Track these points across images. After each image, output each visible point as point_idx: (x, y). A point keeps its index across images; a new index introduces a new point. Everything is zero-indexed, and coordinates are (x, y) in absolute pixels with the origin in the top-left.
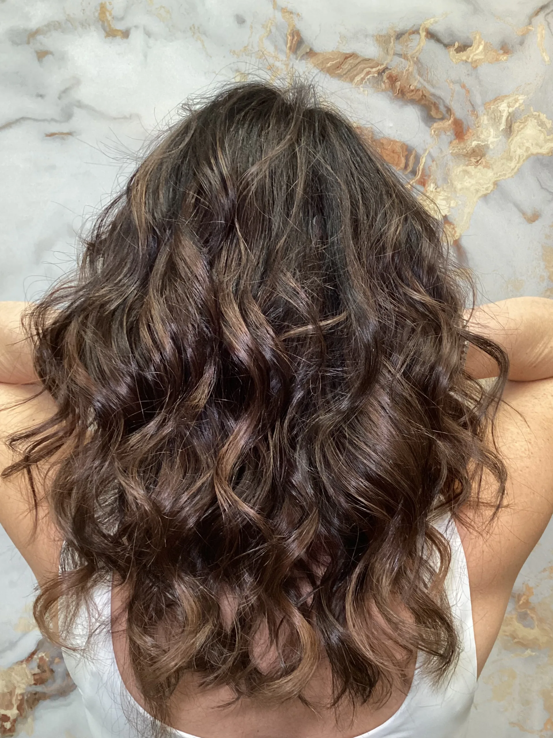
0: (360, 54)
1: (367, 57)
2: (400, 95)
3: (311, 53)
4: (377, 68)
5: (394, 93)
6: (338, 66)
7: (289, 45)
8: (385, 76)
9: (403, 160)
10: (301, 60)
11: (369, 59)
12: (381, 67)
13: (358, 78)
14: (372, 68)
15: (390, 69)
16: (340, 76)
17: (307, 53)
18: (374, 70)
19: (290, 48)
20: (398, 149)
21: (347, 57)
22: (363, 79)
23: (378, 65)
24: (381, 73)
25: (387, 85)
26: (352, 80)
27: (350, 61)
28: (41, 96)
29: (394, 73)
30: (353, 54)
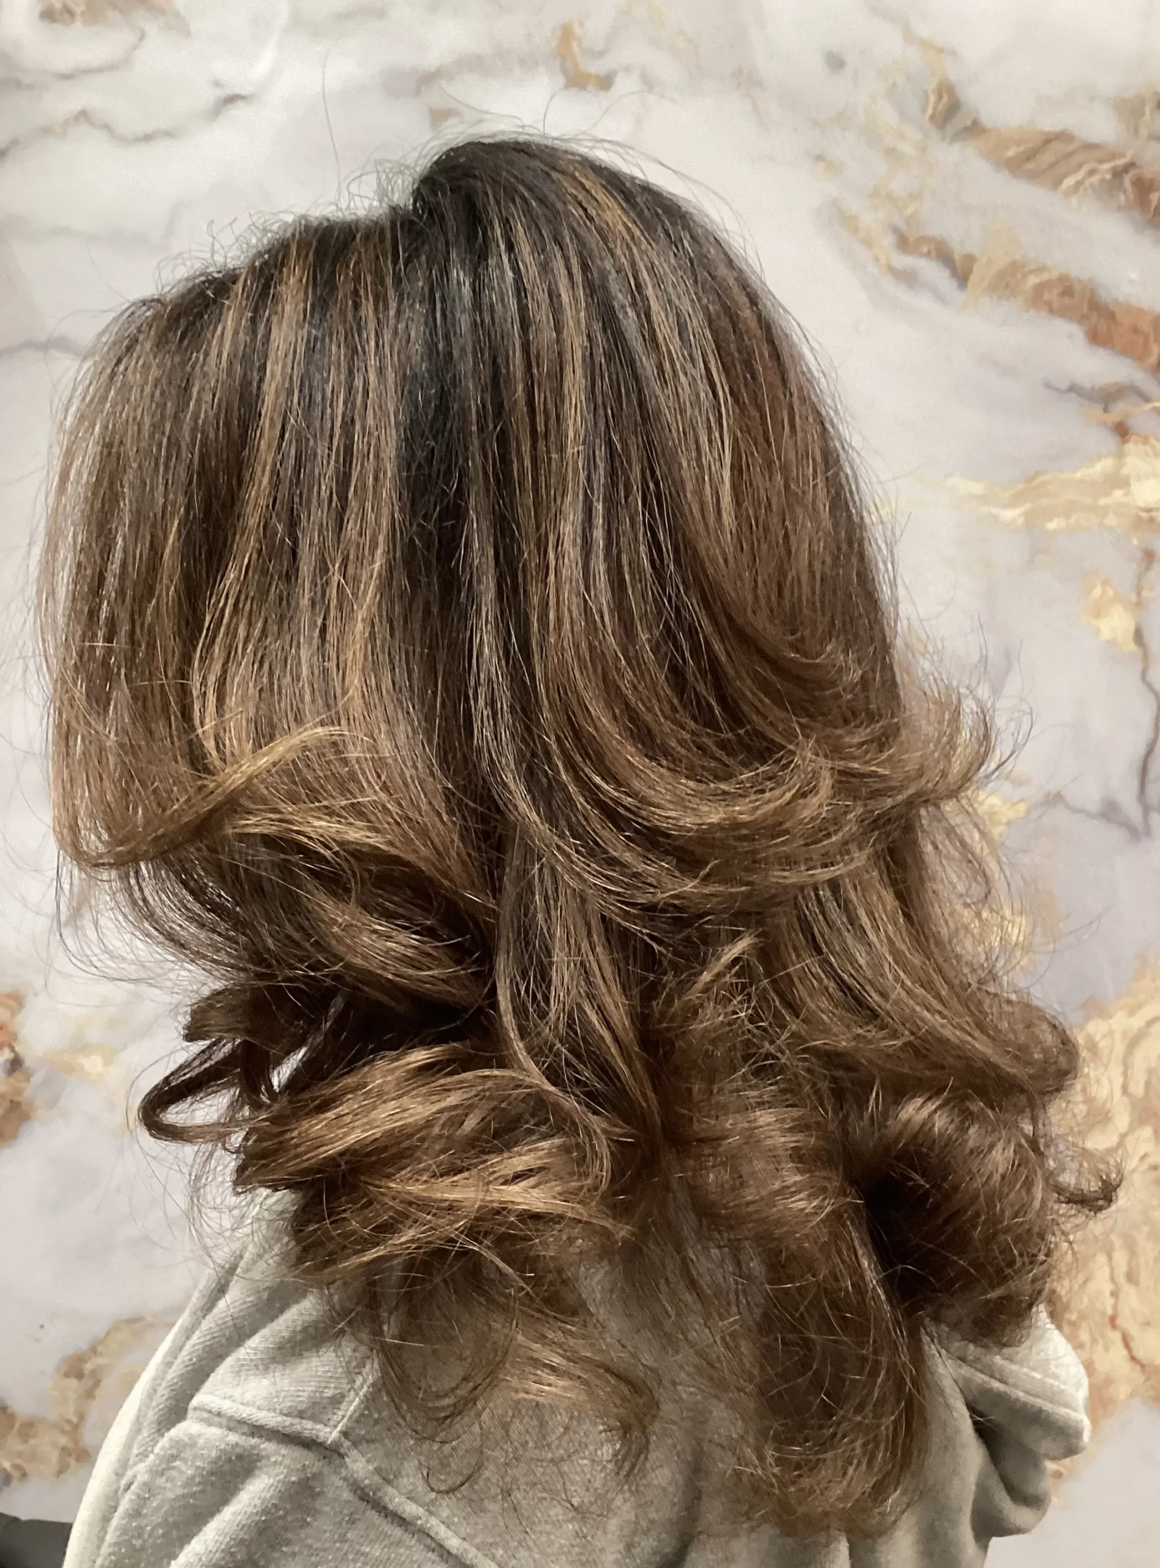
0: (1077, 133)
1: (1091, 140)
2: (1157, 218)
3: (974, 129)
4: (1114, 163)
5: (1144, 214)
6: (1030, 155)
7: (930, 111)
8: (1127, 180)
10: (951, 142)
11: (1098, 145)
12: (1120, 162)
13: (1069, 182)
14: (1101, 161)
15: (1140, 167)
16: (1034, 177)
17: (966, 129)
18: (1106, 166)
19: (932, 118)
20: (1146, 326)
21: (1049, 140)
22: (1079, 183)
23: (1113, 156)
24: (1118, 174)
25: (1131, 196)
27: (1057, 147)
29: (1148, 174)
30: (1064, 134)
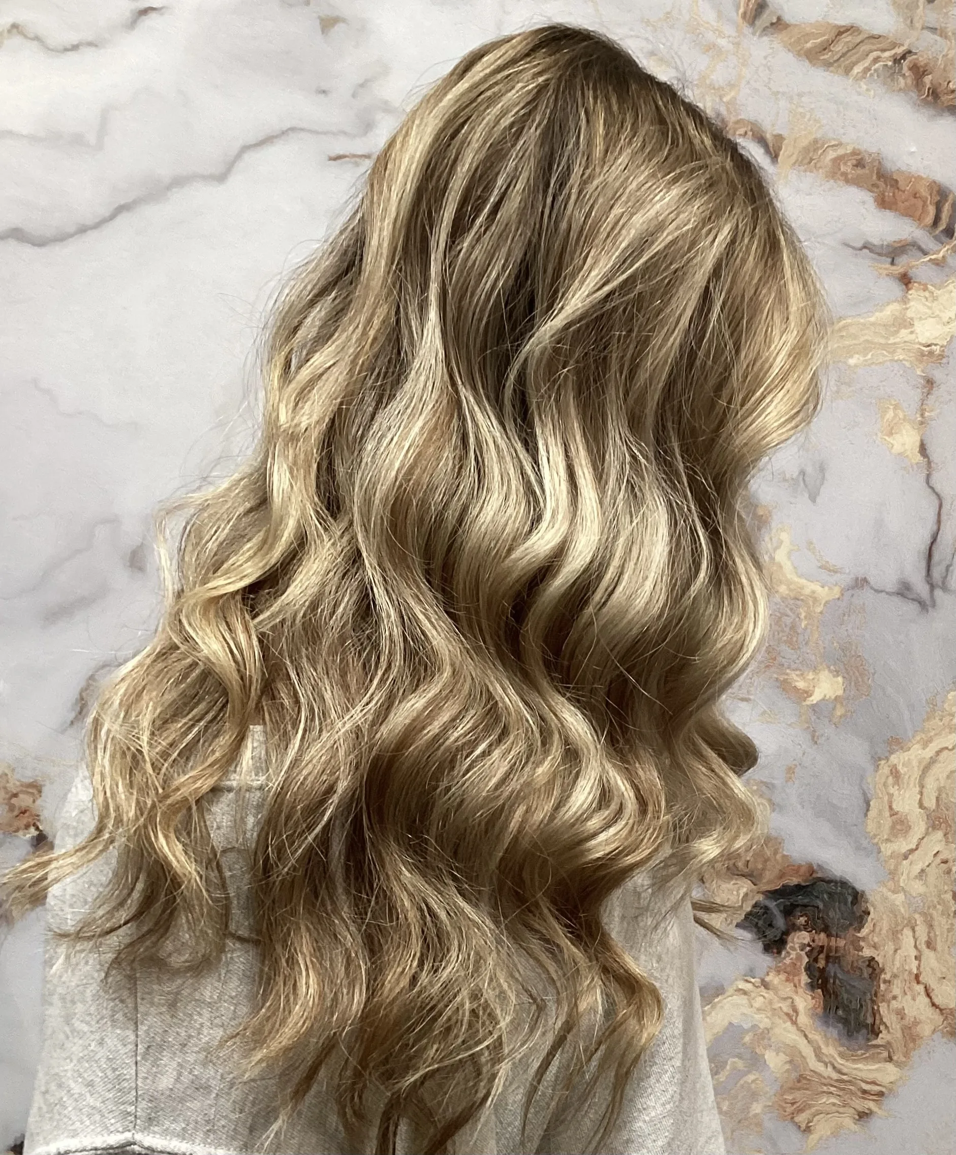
0: (864, 27)
1: (875, 32)
2: (930, 98)
3: (779, 25)
4: (893, 52)
5: (919, 96)
6: (825, 48)
7: (741, 10)
8: (905, 64)
9: (932, 210)
10: (761, 36)
11: (880, 36)
12: (899, 51)
13: (857, 69)
14: (883, 50)
15: (916, 54)
16: (828, 65)
17: (772, 24)
18: (887, 54)
19: (745, 13)
20: (924, 192)
21: (841, 31)
22: (868, 69)
23: (894, 45)
24: (898, 60)
25: (909, 81)
26: (848, 71)
27: (846, 38)
28: (324, 92)
29: (922, 61)
30: (852, 27)
